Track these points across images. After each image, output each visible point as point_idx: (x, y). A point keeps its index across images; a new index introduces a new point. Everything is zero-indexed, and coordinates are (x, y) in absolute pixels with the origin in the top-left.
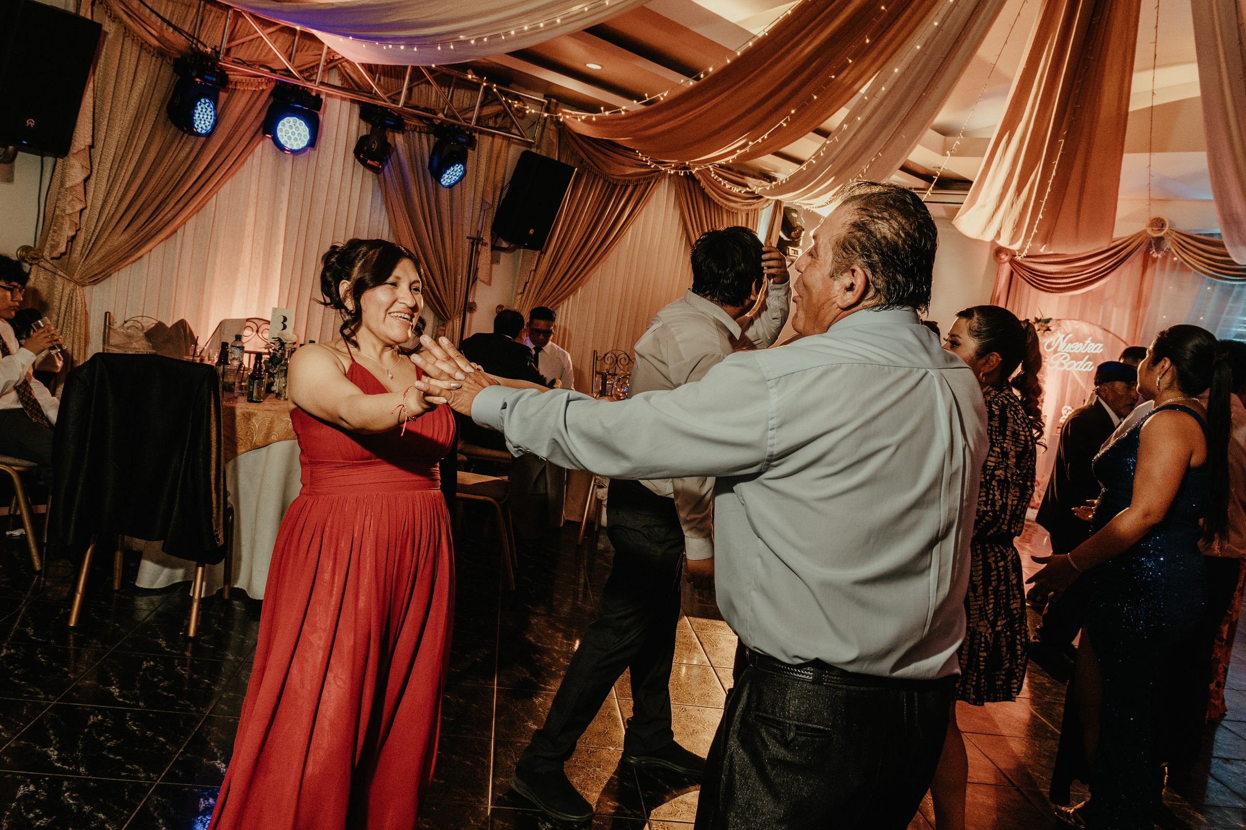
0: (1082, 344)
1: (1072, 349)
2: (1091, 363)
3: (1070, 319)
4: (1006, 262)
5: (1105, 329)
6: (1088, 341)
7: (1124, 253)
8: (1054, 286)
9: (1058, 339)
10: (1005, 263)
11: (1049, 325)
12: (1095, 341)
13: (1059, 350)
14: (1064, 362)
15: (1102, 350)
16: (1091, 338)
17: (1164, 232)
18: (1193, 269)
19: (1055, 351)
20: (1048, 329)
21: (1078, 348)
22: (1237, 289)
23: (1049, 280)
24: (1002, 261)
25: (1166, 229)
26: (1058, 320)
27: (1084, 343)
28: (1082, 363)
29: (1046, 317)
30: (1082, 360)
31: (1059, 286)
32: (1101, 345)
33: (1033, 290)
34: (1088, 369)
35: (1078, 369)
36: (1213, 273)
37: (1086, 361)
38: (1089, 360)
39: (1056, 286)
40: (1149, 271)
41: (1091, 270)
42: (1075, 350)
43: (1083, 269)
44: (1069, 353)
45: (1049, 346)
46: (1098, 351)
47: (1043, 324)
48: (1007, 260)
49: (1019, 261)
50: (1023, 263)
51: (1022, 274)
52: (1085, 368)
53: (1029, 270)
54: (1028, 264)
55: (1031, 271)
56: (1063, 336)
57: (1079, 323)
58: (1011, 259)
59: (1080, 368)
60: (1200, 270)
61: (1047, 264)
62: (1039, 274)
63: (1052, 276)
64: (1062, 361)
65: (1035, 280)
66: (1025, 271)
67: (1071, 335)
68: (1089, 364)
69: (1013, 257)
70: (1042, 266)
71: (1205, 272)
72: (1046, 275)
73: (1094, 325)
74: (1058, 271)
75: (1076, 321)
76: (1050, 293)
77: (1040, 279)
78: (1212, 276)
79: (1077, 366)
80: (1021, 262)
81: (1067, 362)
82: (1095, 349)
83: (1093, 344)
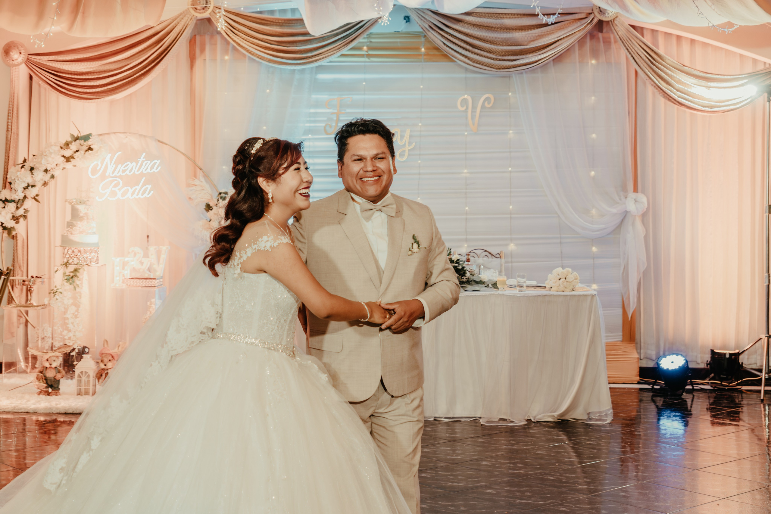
0: (134, 164)
1: (123, 171)
2: (149, 187)
3: (115, 133)
4: (21, 64)
5: (159, 141)
6: (141, 160)
7: (167, 41)
8: (88, 91)
9: (103, 159)
10: (18, 65)
11: (89, 142)
12: (150, 157)
13: (107, 174)
14: (116, 189)
15: (160, 167)
16: (144, 154)
17: (210, 10)
18: (250, 55)
19: (103, 177)
20: (90, 149)
21: (130, 168)
22: (297, 76)
23: (81, 84)
24: (15, 62)
25: (211, 6)
26: (101, 135)
27: (137, 163)
28: (139, 188)
29: (84, 133)
30: (137, 184)
31: (94, 90)
32: (158, 162)
33: (62, 97)
34: (146, 195)
35: (135, 196)
36: (272, 58)
37: (144, 185)
38: (147, 183)
39: (91, 91)
40: (198, 63)
41: (131, 65)
42: (127, 172)
43: (118, 65)
44: (120, 177)
45: (94, 171)
46: (154, 170)
47: (82, 142)
48: (22, 61)
49: (38, 61)
50: (45, 63)
51: (45, 79)
52: (143, 194)
53: (53, 72)
54: (51, 64)
55: (55, 73)
56: (110, 155)
57: (127, 137)
58: (28, 59)
59: (137, 195)
60: (257, 54)
61: (74, 63)
62: (67, 76)
63: (84, 77)
64: (113, 189)
65: (61, 84)
66: (49, 74)
67: (120, 153)
68: (147, 188)
69: (30, 56)
70: (69, 65)
71: (262, 56)
72: (76, 77)
73: (145, 136)
74: (91, 70)
75: (122, 135)
76: (85, 101)
77: (69, 82)
78: (270, 61)
79: (133, 194)
80: (41, 62)
81: (119, 190)
82: (152, 168)
83: (149, 162)
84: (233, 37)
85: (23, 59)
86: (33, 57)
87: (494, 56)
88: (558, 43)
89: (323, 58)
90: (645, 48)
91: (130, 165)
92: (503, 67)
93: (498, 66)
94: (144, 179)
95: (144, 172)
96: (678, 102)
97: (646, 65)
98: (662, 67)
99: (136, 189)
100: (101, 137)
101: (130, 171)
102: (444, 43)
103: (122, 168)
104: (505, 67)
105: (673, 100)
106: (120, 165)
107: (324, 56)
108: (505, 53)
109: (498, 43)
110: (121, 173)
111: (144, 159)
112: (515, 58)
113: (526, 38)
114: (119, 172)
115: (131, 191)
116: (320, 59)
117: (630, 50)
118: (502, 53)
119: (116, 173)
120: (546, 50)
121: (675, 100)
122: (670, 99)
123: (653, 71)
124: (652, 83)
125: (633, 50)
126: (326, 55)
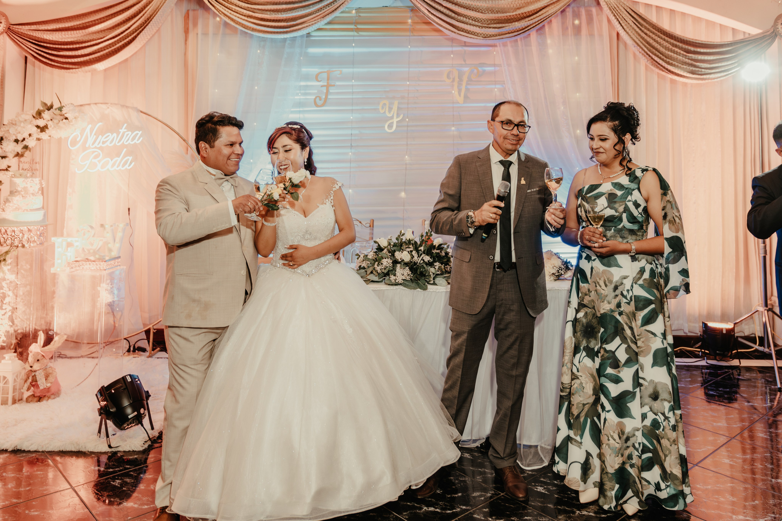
0: (115, 135)
1: (104, 143)
2: (130, 158)
3: (96, 104)
4: (2, 33)
5: (141, 112)
6: (122, 131)
7: (149, 10)
8: (68, 60)
9: (83, 130)
12: (132, 128)
13: (87, 146)
14: (96, 161)
15: (141, 138)
16: (126, 125)
19: (83, 147)
20: (65, 118)
21: (111, 139)
26: (81, 105)
27: (118, 134)
28: (119, 159)
30: (118, 155)
31: (76, 60)
32: (140, 133)
34: (127, 166)
35: (115, 167)
36: (256, 27)
37: (124, 157)
38: (128, 154)
39: (73, 60)
40: (191, 37)
42: (108, 144)
43: (101, 35)
44: (101, 148)
45: (74, 143)
46: (136, 141)
48: (2, 30)
49: (19, 30)
50: (26, 33)
51: (26, 48)
52: (123, 166)
53: (34, 41)
54: (32, 34)
55: (36, 42)
56: (90, 126)
57: (108, 108)
58: (8, 28)
59: (117, 167)
60: (240, 23)
61: (54, 32)
62: (48, 45)
63: (65, 47)
64: (93, 160)
65: (42, 54)
66: (29, 44)
67: (100, 124)
68: (129, 159)
69: (12, 26)
70: (50, 34)
71: (245, 25)
72: (57, 46)
73: (127, 107)
74: (72, 40)
75: (104, 106)
76: (66, 71)
77: (50, 52)
78: (253, 30)
79: (113, 166)
80: (22, 31)
81: (99, 161)
82: (133, 139)
83: (130, 133)
84: (215, 5)
85: (4, 29)
86: (15, 26)
87: (479, 24)
88: (544, 11)
89: (307, 26)
90: (633, 14)
91: (111, 137)
92: (489, 35)
93: (484, 35)
94: (125, 149)
95: (125, 143)
96: (667, 69)
97: (634, 32)
98: (651, 34)
99: (117, 160)
100: (82, 108)
101: (111, 143)
102: (429, 11)
103: (103, 139)
104: (490, 35)
105: (662, 68)
106: (100, 136)
107: (308, 24)
108: (491, 22)
109: (483, 12)
110: (101, 144)
111: (126, 130)
112: (500, 25)
113: (512, 6)
114: (99, 143)
115: (111, 163)
116: (304, 27)
117: (618, 17)
118: (488, 21)
119: (96, 144)
120: (532, 17)
121: (664, 67)
122: (659, 66)
123: (642, 37)
124: (641, 50)
125: (621, 17)
126: (310, 24)
